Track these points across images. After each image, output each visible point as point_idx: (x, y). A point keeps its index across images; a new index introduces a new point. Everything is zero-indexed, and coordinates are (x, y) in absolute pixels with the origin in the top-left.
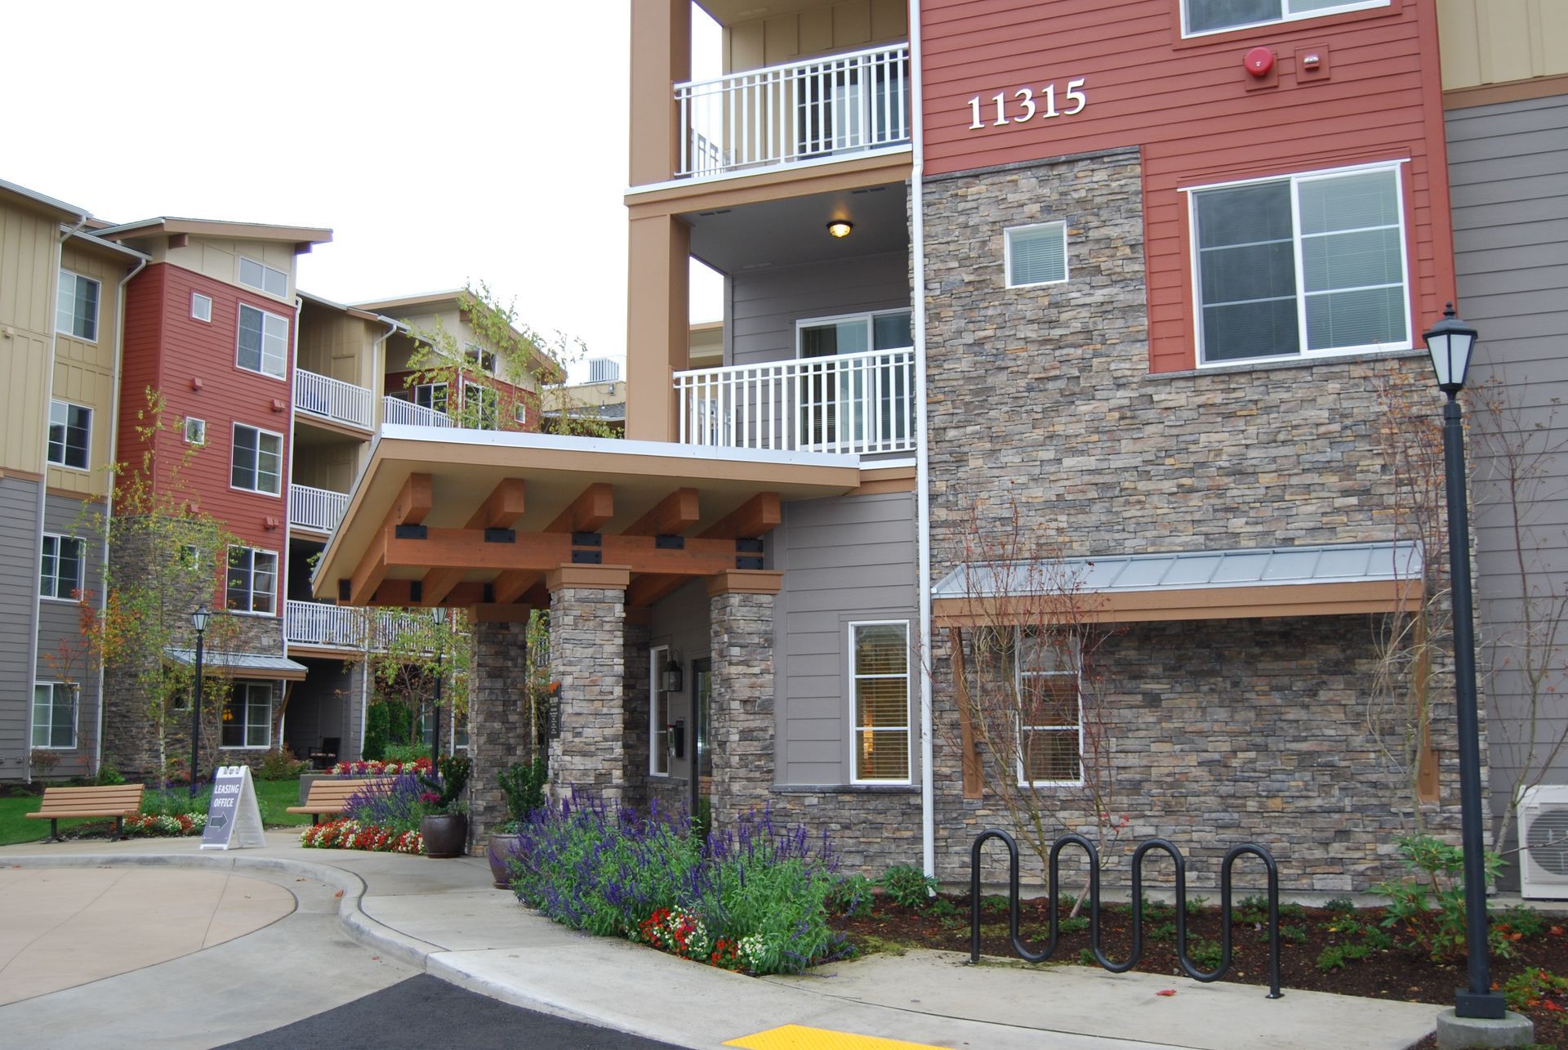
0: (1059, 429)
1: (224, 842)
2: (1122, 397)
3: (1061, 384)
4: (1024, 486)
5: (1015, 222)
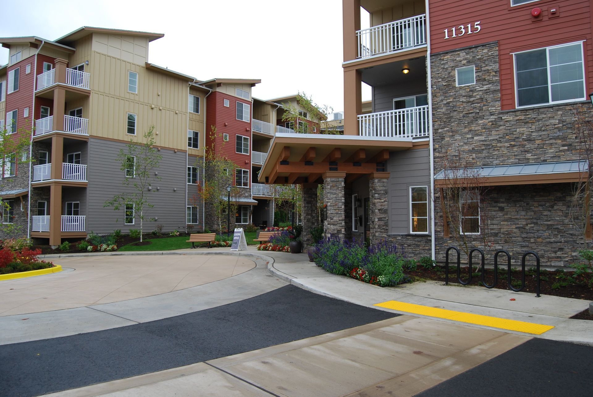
0: (473, 128)
1: (237, 249)
2: (492, 118)
3: (473, 115)
4: (462, 146)
5: (459, 66)
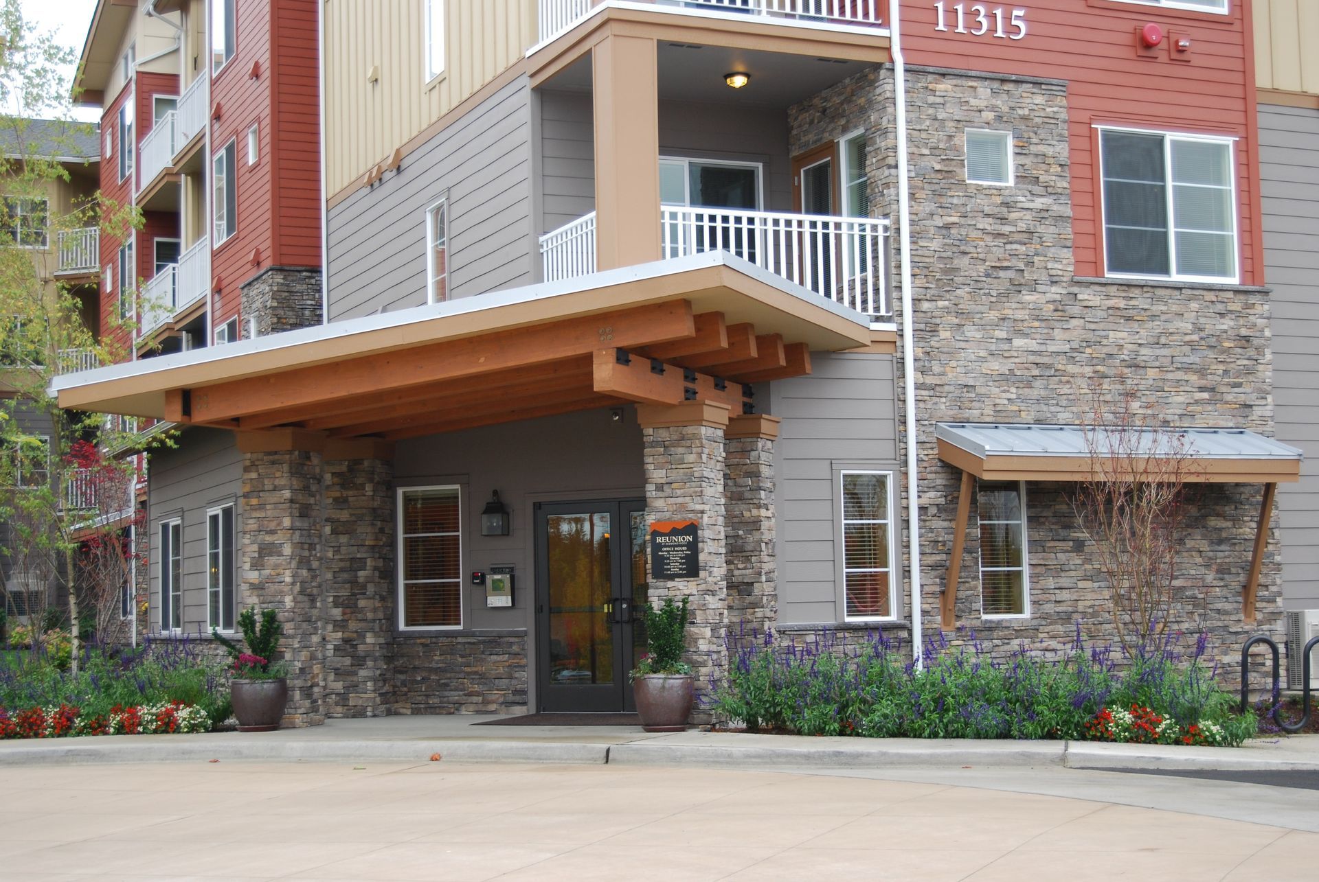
0: (1008, 312)
2: (1056, 292)
3: (1011, 274)
4: (984, 359)
5: (976, 125)
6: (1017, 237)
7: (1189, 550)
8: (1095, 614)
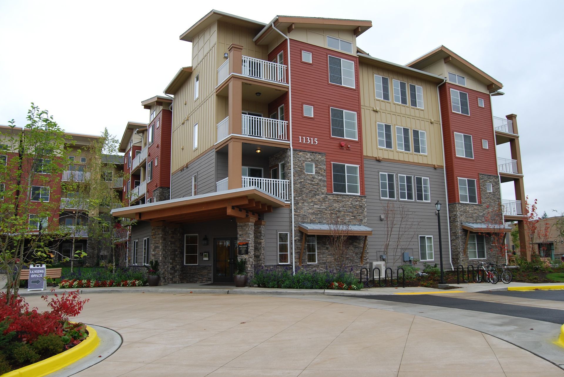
0: (313, 200)
2: (323, 196)
3: (314, 192)
5: (307, 161)
6: (315, 184)
7: (350, 249)
8: (330, 263)
